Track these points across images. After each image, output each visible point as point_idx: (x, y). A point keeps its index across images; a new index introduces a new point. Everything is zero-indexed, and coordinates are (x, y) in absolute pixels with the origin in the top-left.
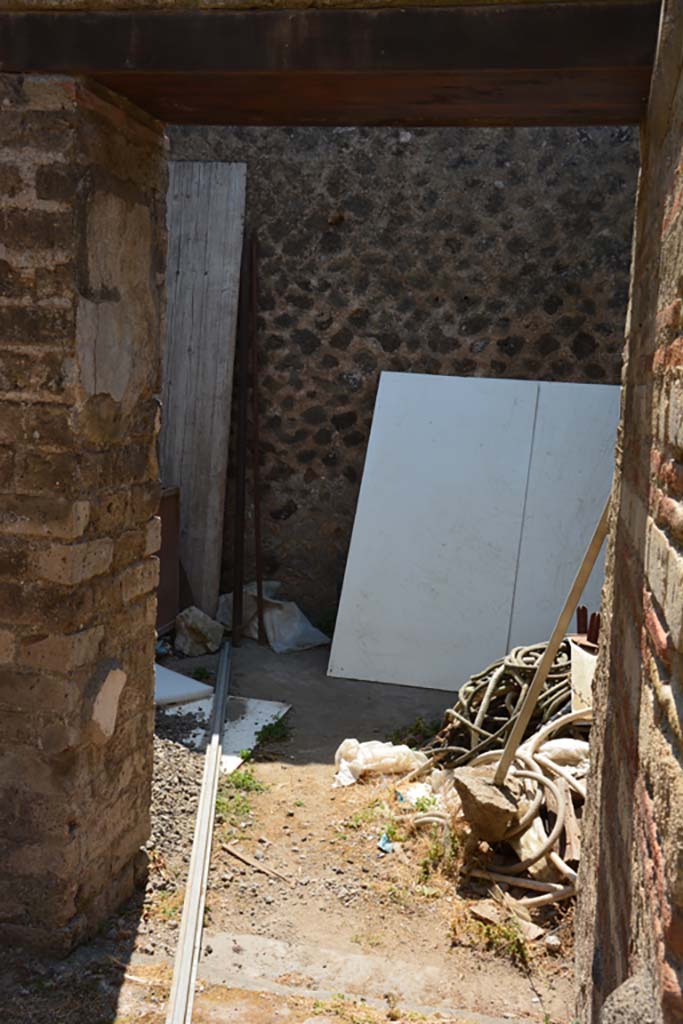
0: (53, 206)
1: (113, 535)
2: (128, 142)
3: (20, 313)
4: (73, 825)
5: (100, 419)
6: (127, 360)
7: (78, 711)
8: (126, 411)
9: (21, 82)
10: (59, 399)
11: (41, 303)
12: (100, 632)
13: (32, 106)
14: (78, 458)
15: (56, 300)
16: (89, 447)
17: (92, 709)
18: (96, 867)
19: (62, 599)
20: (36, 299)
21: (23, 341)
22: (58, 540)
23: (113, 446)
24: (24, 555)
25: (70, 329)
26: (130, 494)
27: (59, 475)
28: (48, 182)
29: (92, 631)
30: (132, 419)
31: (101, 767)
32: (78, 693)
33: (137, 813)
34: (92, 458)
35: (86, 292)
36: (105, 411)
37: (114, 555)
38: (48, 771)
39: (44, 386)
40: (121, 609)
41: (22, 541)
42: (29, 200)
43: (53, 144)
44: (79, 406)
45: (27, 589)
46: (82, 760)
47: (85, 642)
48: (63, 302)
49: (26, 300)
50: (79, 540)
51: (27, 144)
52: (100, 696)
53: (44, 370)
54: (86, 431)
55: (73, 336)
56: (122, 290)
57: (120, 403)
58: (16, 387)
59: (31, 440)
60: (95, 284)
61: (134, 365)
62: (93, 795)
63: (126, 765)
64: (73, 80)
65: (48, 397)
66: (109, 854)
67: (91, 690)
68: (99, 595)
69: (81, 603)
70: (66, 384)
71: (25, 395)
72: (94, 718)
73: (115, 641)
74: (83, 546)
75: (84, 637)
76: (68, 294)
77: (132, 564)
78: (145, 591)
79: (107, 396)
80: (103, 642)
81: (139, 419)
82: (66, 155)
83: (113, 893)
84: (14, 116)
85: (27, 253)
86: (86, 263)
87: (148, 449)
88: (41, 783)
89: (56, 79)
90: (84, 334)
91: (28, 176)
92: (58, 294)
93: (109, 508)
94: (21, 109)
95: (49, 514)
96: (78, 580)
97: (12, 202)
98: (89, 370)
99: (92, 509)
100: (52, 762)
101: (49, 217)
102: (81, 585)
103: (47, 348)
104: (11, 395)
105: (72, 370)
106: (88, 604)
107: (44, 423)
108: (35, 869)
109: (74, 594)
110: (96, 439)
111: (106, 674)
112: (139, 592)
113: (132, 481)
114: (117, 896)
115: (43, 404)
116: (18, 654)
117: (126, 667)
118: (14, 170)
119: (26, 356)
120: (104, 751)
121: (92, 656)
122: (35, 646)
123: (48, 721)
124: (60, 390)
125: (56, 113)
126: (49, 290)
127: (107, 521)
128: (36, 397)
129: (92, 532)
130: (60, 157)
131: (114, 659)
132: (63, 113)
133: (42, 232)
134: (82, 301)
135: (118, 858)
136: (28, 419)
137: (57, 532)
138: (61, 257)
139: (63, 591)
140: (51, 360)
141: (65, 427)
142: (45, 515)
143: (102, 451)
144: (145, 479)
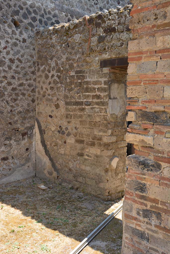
0: (106, 86)
1: (117, 136)
2: (120, 74)
3: (101, 102)
4: (108, 181)
5: (113, 117)
6: (119, 108)
7: (109, 162)
8: (119, 116)
9: (102, 69)
10: (106, 114)
11: (104, 100)
12: (114, 151)
13: (104, 72)
14: (109, 123)
15: (106, 100)
16: (111, 122)
17: (111, 163)
18: (112, 189)
19: (106, 145)
20: (103, 100)
21: (102, 106)
22: (106, 136)
23: (116, 122)
24: (101, 138)
25: (108, 104)
26: (120, 129)
27: (106, 126)
28: (105, 83)
29: (112, 150)
30: (121, 118)
31: (114, 173)
32: (109, 160)
33: (122, 184)
34: (112, 123)
35: (110, 98)
36: (114, 116)
37: (117, 139)
38: (104, 171)
39: (104, 113)
40: (118, 148)
41: (101, 136)
42: (103, 86)
43: (106, 77)
44: (109, 115)
45: (102, 143)
46: (110, 171)
47: (110, 152)
48: (107, 100)
49: (102, 100)
50: (109, 136)
51: (103, 78)
52: (113, 161)
53: (104, 110)
54: (111, 119)
55: (108, 105)
56: (118, 97)
57: (117, 115)
58: (101, 113)
59: (103, 121)
60: (112, 97)
61: (120, 109)
62: (112, 177)
63: (120, 174)
64: (109, 68)
65: (105, 114)
66: (115, 188)
67: (111, 160)
68: (113, 145)
69: (109, 146)
70: (107, 112)
71: (102, 114)
72: (112, 164)
73: (117, 153)
74: (110, 137)
75: (110, 151)
76: (107, 99)
77: (121, 141)
78: (124, 146)
79: (114, 114)
80: (114, 153)
81: (122, 117)
82: (108, 79)
83: (116, 196)
84: (101, 74)
85: (103, 93)
86: (110, 94)
87: (124, 122)
88: (103, 173)
89: (107, 68)
90: (110, 105)
91: (103, 82)
92: (106, 99)
93: (115, 132)
94: (102, 73)
95: (105, 132)
96: (109, 142)
97: (101, 86)
98: (111, 110)
99: (112, 131)
100: (104, 170)
101: (105, 88)
102: (109, 143)
103: (105, 107)
104: (100, 114)
105: (108, 110)
106: (111, 146)
107: (104, 118)
108: (102, 187)
109: (108, 144)
110: (113, 120)
111: (114, 158)
112: (122, 146)
113: (121, 127)
114: (117, 196)
115: (104, 115)
116: (100, 153)
117: (119, 158)
118: (101, 81)
119: (102, 108)
120: (114, 171)
121: (112, 154)
122: (103, 152)
123: (104, 163)
124: (106, 113)
125: (106, 73)
126: (105, 98)
127: (115, 133)
128: (103, 114)
129: (112, 134)
130: (107, 79)
131: (117, 156)
132: (107, 73)
133: (104, 90)
134: (109, 100)
135: (117, 190)
136: (102, 117)
137: (106, 135)
138: (107, 94)
139: (106, 144)
140: (105, 109)
141: (107, 119)
142: (104, 132)
143: (114, 122)
144: (124, 127)
